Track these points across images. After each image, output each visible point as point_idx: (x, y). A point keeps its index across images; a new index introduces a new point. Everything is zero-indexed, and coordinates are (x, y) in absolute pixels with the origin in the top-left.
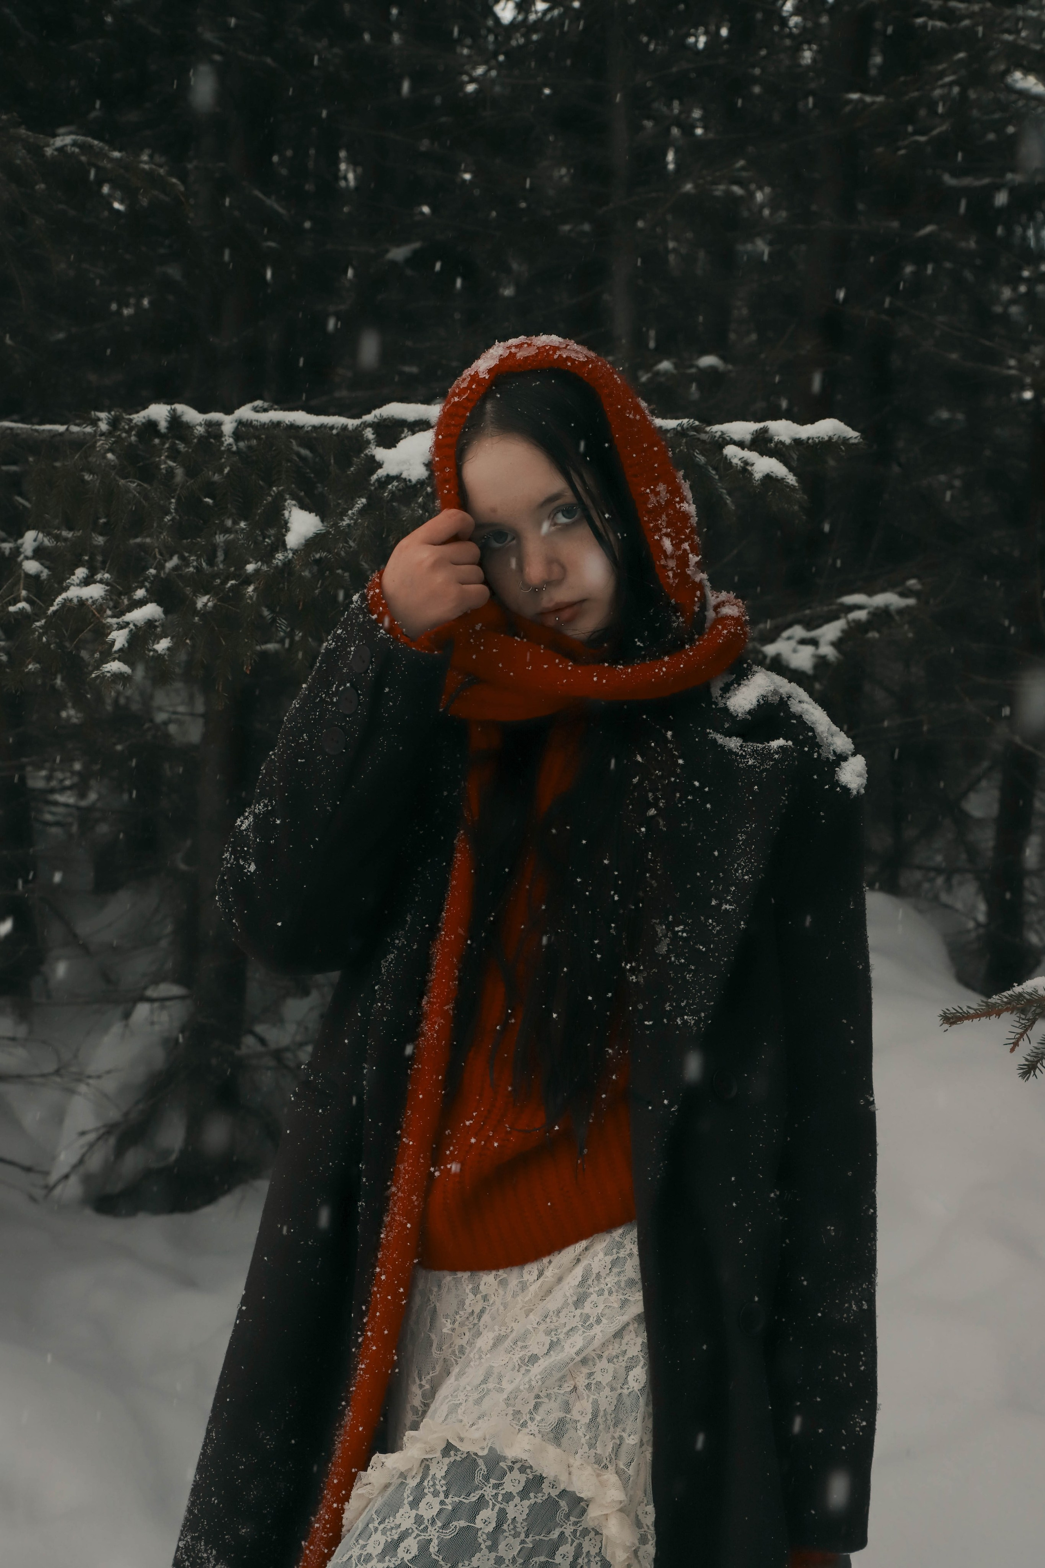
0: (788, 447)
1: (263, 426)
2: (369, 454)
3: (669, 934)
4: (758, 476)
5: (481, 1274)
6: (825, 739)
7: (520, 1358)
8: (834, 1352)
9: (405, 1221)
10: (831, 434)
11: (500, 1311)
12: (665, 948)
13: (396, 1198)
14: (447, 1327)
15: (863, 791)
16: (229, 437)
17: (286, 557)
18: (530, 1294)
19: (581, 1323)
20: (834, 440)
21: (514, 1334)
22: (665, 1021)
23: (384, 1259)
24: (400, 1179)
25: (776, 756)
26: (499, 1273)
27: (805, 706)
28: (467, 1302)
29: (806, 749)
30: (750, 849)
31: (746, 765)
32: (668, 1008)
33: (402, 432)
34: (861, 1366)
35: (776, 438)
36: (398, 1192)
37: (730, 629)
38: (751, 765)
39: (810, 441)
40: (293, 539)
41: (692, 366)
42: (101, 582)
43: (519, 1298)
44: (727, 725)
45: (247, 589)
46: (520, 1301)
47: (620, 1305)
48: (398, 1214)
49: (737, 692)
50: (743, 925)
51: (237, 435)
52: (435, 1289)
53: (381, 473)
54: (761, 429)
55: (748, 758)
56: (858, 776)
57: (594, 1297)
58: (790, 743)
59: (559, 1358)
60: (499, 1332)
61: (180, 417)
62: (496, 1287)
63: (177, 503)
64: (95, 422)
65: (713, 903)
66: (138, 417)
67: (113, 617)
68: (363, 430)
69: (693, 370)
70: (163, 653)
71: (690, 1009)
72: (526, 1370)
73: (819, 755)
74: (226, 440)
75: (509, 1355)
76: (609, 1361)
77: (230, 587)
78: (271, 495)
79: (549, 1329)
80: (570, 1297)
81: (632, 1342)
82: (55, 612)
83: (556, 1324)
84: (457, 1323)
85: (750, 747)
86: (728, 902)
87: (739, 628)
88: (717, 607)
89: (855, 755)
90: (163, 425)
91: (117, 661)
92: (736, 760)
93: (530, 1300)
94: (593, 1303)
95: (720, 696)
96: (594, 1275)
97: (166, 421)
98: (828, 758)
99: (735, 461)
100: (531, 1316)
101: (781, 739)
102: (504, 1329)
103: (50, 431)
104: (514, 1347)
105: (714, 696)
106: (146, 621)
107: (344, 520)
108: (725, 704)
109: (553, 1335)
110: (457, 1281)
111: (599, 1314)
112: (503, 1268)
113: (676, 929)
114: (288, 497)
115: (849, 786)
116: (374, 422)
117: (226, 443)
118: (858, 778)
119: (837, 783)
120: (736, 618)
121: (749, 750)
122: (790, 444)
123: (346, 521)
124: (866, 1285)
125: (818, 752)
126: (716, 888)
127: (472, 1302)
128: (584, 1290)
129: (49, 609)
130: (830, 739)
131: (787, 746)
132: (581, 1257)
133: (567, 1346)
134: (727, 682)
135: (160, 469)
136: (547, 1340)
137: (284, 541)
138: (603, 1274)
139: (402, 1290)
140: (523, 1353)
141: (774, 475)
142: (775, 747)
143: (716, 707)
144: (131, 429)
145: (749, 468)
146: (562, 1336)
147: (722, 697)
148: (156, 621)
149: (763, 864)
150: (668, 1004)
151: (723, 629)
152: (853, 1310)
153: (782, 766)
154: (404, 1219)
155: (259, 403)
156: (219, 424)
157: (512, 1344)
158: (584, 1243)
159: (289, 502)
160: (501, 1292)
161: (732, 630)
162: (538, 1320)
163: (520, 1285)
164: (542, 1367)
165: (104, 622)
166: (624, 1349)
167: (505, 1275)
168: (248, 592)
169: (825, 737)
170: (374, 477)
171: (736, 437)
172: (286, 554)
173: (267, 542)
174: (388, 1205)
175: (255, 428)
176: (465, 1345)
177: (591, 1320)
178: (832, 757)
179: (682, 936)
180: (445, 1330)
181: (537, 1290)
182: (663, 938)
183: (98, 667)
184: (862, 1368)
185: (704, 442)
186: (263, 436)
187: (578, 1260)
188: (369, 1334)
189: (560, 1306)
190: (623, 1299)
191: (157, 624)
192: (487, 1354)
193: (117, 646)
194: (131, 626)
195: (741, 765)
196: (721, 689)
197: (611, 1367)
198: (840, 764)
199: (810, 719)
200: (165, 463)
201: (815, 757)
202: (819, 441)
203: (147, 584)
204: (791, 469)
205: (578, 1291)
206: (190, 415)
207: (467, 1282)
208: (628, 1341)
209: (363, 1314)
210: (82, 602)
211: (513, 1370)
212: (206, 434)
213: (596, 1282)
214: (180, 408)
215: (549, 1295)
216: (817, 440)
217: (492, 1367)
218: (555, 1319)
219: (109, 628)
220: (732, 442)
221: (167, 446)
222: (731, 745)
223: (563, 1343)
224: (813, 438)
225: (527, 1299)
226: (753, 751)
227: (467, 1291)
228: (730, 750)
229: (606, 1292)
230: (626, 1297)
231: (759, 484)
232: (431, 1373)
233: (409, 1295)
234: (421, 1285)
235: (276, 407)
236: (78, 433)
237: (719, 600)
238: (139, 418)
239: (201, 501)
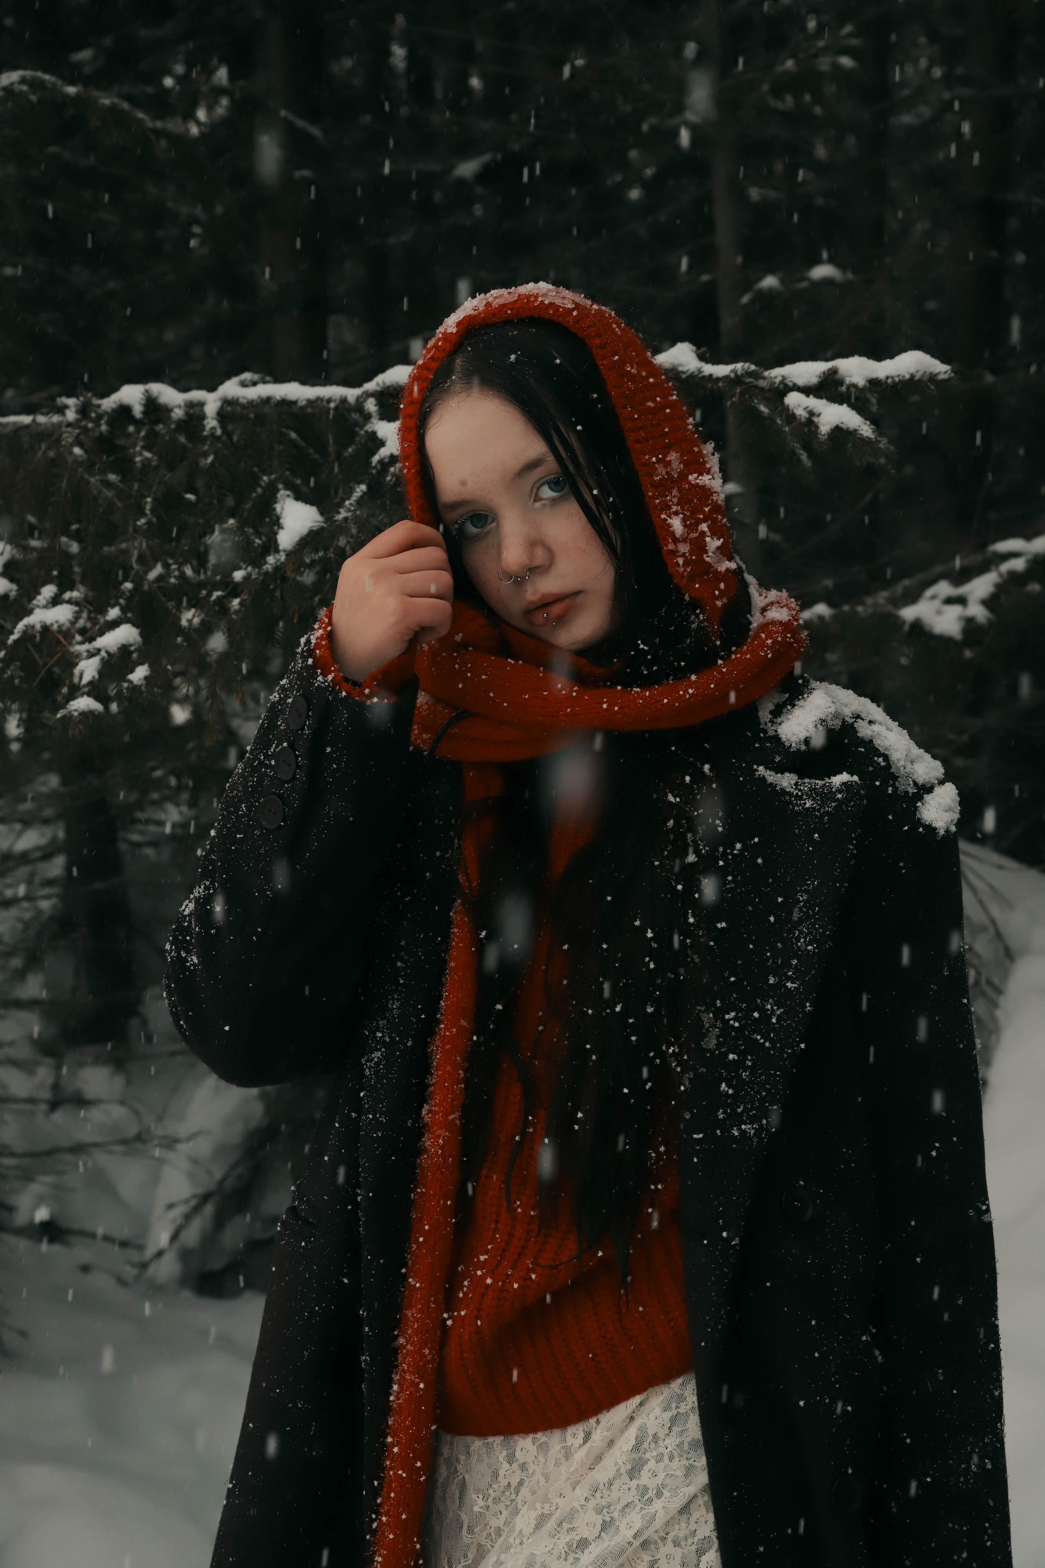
0: (863, 390)
1: (251, 404)
2: (370, 430)
3: (719, 1024)
4: (824, 429)
5: (516, 1437)
6: (902, 768)
7: (567, 1544)
8: (950, 1525)
9: (417, 1380)
10: (913, 370)
11: (541, 1484)
12: (714, 1041)
13: (405, 1351)
14: (478, 1504)
15: (953, 829)
16: (213, 418)
17: (278, 560)
18: (575, 1463)
19: (638, 1498)
20: (916, 379)
21: (558, 1514)
22: (718, 1132)
23: (396, 1426)
24: (408, 1329)
25: (839, 796)
26: (536, 1436)
27: (876, 728)
28: (502, 1473)
29: (878, 783)
30: (813, 911)
31: (803, 807)
32: (721, 1117)
34: (987, 1541)
35: (848, 381)
36: (407, 1344)
37: (777, 637)
38: (809, 808)
39: (889, 381)
40: (286, 539)
41: (803, 279)
42: (69, 602)
43: (563, 1468)
44: (778, 759)
45: (231, 602)
46: (563, 1472)
47: (685, 1473)
48: (408, 1371)
49: (790, 716)
50: (810, 1006)
51: (222, 415)
52: (462, 1458)
53: (384, 452)
54: (829, 370)
55: (805, 800)
56: (946, 811)
57: (651, 1464)
58: (855, 778)
59: (613, 1543)
60: (542, 1510)
61: (156, 398)
62: (535, 1454)
63: (154, 502)
64: (61, 410)
65: (771, 982)
66: (108, 402)
67: (82, 643)
68: (365, 401)
69: (805, 284)
70: (139, 683)
71: (749, 1117)
72: (575, 1558)
73: (895, 789)
74: (208, 423)
75: (554, 1540)
76: (676, 1543)
77: (215, 600)
78: (261, 487)
79: (599, 1506)
80: (622, 1464)
81: (703, 1519)
82: (16, 642)
83: (609, 1500)
84: (491, 1499)
85: (807, 785)
86: (789, 979)
87: (789, 635)
88: (764, 610)
89: (943, 784)
90: (138, 410)
91: (85, 697)
92: (791, 802)
93: (576, 1470)
94: (652, 1472)
95: (769, 722)
96: (651, 1438)
97: (141, 404)
98: (907, 792)
99: (799, 413)
100: (578, 1490)
101: (845, 773)
102: (547, 1506)
103: (14, 423)
104: (558, 1529)
105: (762, 721)
106: (120, 646)
107: (339, 513)
108: (776, 731)
109: (605, 1514)
110: (489, 1447)
111: (660, 1485)
112: (541, 1431)
113: (727, 1017)
114: (281, 486)
115: (934, 825)
116: (376, 391)
117: (208, 428)
118: (946, 814)
119: (919, 823)
120: (785, 623)
121: (806, 789)
122: (865, 386)
123: (343, 514)
124: (989, 1438)
125: (893, 786)
126: (773, 962)
127: (507, 1473)
128: (639, 1455)
129: (8, 639)
130: (909, 766)
131: (852, 782)
132: (634, 1415)
133: (622, 1527)
134: (778, 703)
135: (135, 463)
136: (598, 1519)
137: (276, 541)
138: (661, 1435)
139: (419, 1464)
140: (568, 1538)
141: (844, 427)
142: (838, 784)
143: (765, 735)
144: (100, 417)
145: (815, 419)
146: (616, 1515)
147: (772, 722)
148: (131, 645)
149: (830, 930)
150: (721, 1111)
151: (767, 638)
152: (972, 1471)
153: (847, 807)
154: (415, 1378)
155: (247, 376)
156: (201, 404)
157: (556, 1526)
158: (637, 1399)
159: (282, 493)
160: (541, 1459)
161: (779, 639)
162: (585, 1496)
163: (563, 1452)
164: (594, 1555)
165: (72, 649)
166: (694, 1529)
167: (545, 1439)
168: (233, 606)
169: (902, 766)
170: (376, 459)
171: (801, 382)
172: (278, 557)
173: (257, 543)
174: (397, 1360)
175: (242, 406)
176: (501, 1526)
177: (651, 1494)
178: (912, 790)
179: (733, 1025)
180: (476, 1509)
181: (584, 1458)
182: (711, 1029)
183: (63, 706)
184: (989, 1544)
185: (762, 389)
186: (252, 416)
187: (632, 1419)
188: (384, 1519)
189: (611, 1477)
190: (687, 1465)
191: (132, 648)
192: (529, 1538)
193: (86, 679)
194: (103, 653)
195: (796, 808)
196: (771, 712)
197: (678, 1553)
198: (923, 798)
199: (882, 745)
200: (141, 454)
201: (890, 792)
202: (900, 379)
203: (122, 601)
204: (866, 417)
205: (632, 1457)
206: (168, 395)
207: (500, 1447)
208: (698, 1519)
209: (376, 1492)
210: (46, 629)
211: (559, 1558)
212: (186, 418)
213: (653, 1445)
214: (156, 387)
215: (599, 1463)
216: (897, 379)
217: (533, 1554)
218: (606, 1493)
219: (78, 656)
220: (796, 388)
221: (143, 433)
222: (783, 783)
223: (617, 1523)
224: (892, 377)
225: (572, 1469)
226: (811, 789)
227: (501, 1459)
228: (783, 790)
229: (666, 1458)
230: (691, 1462)
231: (825, 439)
232: (462, 1561)
233: (431, 1469)
234: (446, 1452)
235: (268, 378)
236: (45, 424)
237: (767, 600)
239: (182, 498)
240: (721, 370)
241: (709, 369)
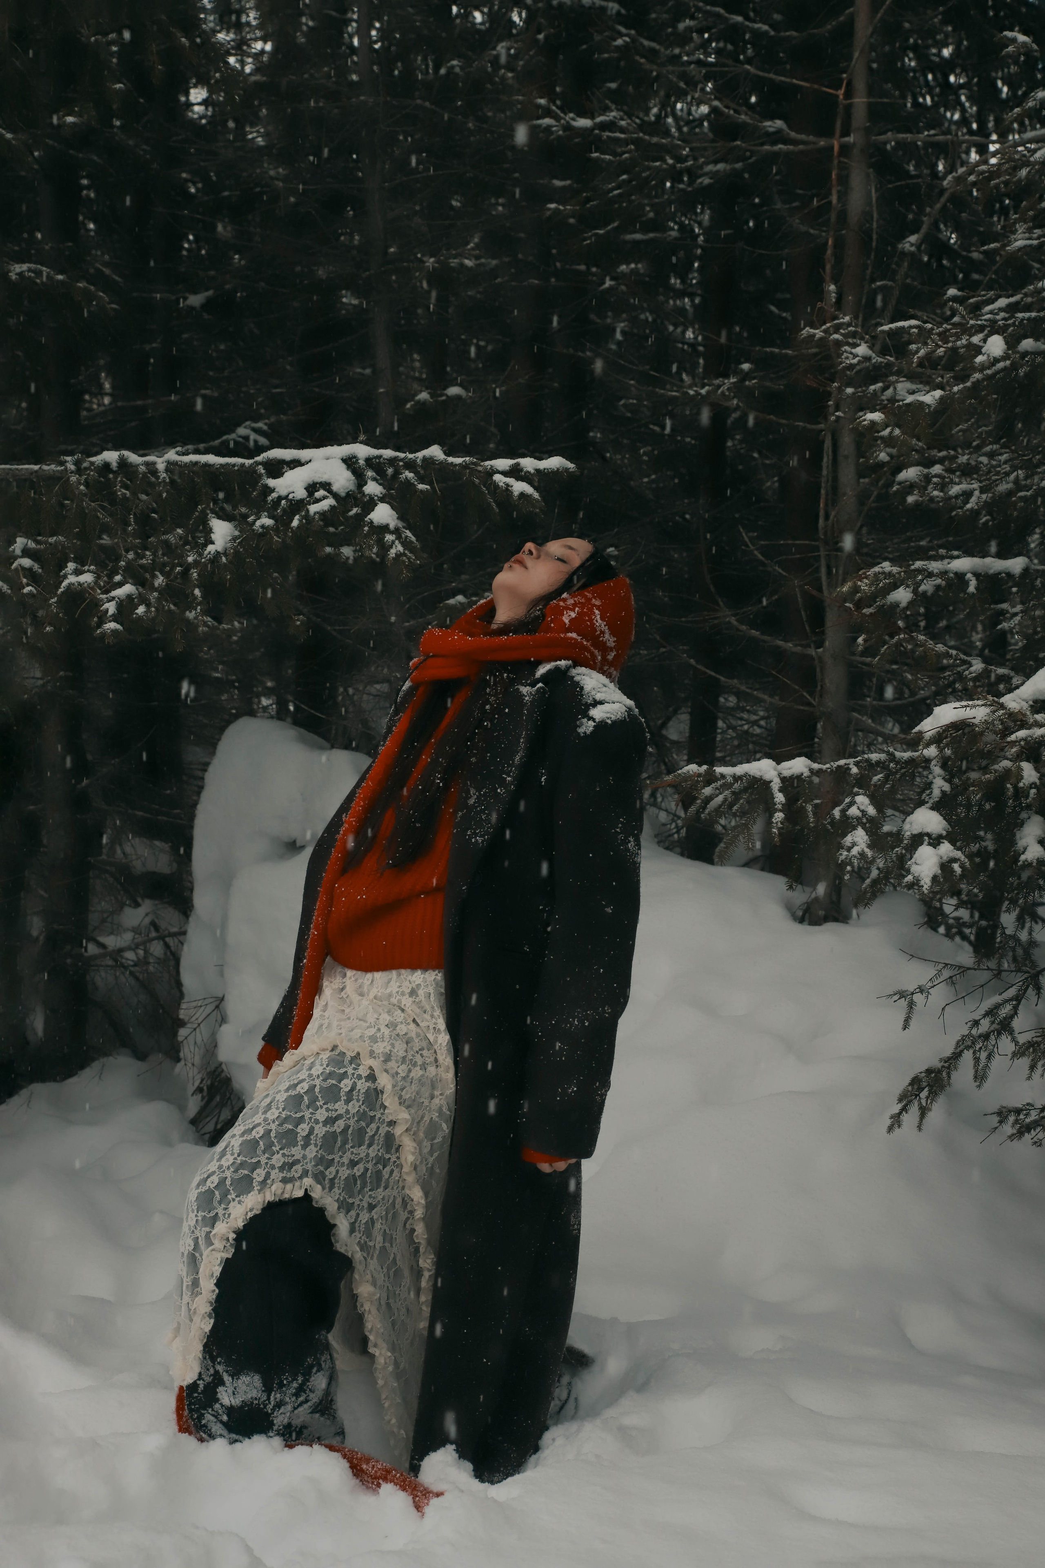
0: (533, 475)
1: (186, 465)
2: (263, 483)
4: (516, 494)
10: (557, 466)
12: (473, 801)
16: (162, 471)
20: (559, 470)
33: (283, 468)
35: (525, 469)
39: (546, 471)
40: (218, 539)
41: (441, 395)
42: (88, 571)
45: (190, 572)
50: (513, 787)
51: (167, 470)
53: (274, 495)
54: (515, 463)
61: (126, 459)
63: (134, 518)
64: (62, 463)
67: (103, 594)
68: (257, 467)
69: (444, 398)
70: (142, 615)
71: (480, 834)
74: (160, 475)
77: (178, 572)
78: (198, 511)
82: (62, 593)
86: (510, 776)
90: (114, 465)
91: (112, 622)
97: (117, 462)
99: (501, 484)
103: (27, 469)
106: (126, 595)
114: (210, 512)
116: (263, 462)
117: (161, 477)
122: (534, 473)
129: (58, 591)
135: (118, 496)
137: (212, 540)
141: (525, 493)
144: (91, 468)
145: (510, 489)
148: (133, 595)
150: (470, 831)
155: (181, 449)
156: (154, 463)
159: (211, 515)
165: (98, 597)
168: (192, 574)
170: (270, 499)
171: (500, 469)
172: (215, 547)
173: (200, 541)
175: (180, 466)
183: (100, 627)
185: (480, 471)
186: (186, 471)
191: (134, 597)
193: (110, 612)
194: (117, 599)
200: (121, 491)
202: (551, 470)
203: (122, 572)
204: (535, 488)
206: (133, 458)
210: (80, 585)
212: (147, 471)
214: (126, 453)
219: (102, 602)
220: (497, 472)
221: (119, 479)
224: (547, 469)
231: (517, 499)
235: (193, 452)
236: (51, 470)
238: (98, 459)
239: (150, 516)
240: (458, 460)
241: (451, 459)
